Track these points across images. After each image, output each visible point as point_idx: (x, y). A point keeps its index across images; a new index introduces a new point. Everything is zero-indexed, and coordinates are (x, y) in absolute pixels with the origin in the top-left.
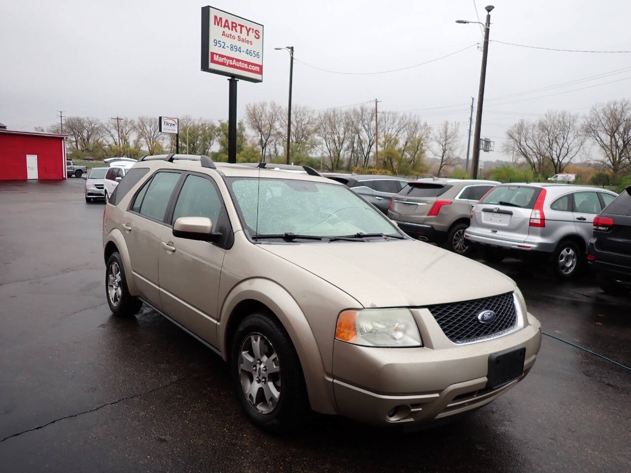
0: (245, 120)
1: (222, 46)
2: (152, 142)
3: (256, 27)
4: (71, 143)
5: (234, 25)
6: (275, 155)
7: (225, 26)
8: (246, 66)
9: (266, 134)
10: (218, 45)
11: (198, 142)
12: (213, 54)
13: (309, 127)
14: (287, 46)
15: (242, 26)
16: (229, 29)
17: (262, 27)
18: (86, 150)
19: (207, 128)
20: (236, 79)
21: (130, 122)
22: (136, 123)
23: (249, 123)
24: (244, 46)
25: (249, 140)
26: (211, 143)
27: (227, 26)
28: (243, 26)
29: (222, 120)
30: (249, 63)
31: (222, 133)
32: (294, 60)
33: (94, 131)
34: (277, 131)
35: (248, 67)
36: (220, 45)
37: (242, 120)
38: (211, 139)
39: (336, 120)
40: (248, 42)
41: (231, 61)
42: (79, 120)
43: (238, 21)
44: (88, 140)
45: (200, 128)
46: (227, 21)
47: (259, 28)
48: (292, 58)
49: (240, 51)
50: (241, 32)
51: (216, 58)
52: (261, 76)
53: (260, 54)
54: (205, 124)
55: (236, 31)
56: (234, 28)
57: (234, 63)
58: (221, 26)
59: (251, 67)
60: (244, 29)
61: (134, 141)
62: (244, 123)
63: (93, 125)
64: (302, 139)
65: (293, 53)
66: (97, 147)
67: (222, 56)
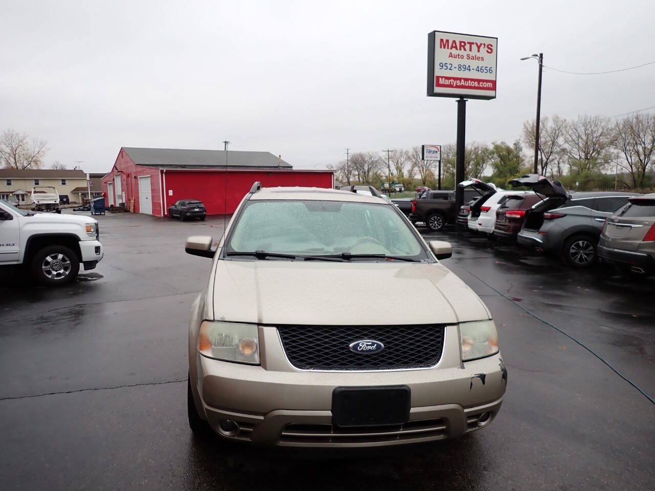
0: (522, 139)
1: (449, 68)
2: (424, 171)
3: (487, 41)
4: (354, 176)
5: (463, 44)
6: (559, 174)
7: (452, 47)
8: (476, 84)
9: (546, 153)
10: (445, 67)
11: (470, 167)
12: (438, 78)
13: (602, 139)
14: (533, 54)
15: (471, 44)
16: (457, 49)
17: (496, 39)
18: (366, 182)
19: (480, 152)
20: (465, 99)
21: (405, 153)
22: (410, 154)
23: (527, 142)
24: (474, 64)
25: (526, 160)
26: (484, 167)
27: (454, 47)
28: (473, 43)
29: (496, 142)
30: (479, 81)
31: (495, 155)
32: (543, 68)
33: (374, 164)
34: (562, 148)
35: (479, 84)
36: (446, 68)
37: (520, 139)
38: (484, 163)
39: (641, 127)
40: (478, 58)
41: (458, 81)
42: (361, 155)
43: (466, 39)
44: (368, 173)
45: (472, 153)
46: (454, 42)
47: (493, 42)
48: (541, 66)
49: (470, 70)
50: (471, 50)
51: (441, 81)
52: (494, 92)
53: (494, 69)
54: (478, 148)
55: (465, 50)
56: (462, 48)
57: (463, 83)
58: (448, 48)
59: (482, 84)
60: (474, 47)
61: (408, 171)
62: (521, 142)
63: (373, 159)
64: (593, 155)
65: (542, 60)
66: (376, 179)
67: (449, 78)
